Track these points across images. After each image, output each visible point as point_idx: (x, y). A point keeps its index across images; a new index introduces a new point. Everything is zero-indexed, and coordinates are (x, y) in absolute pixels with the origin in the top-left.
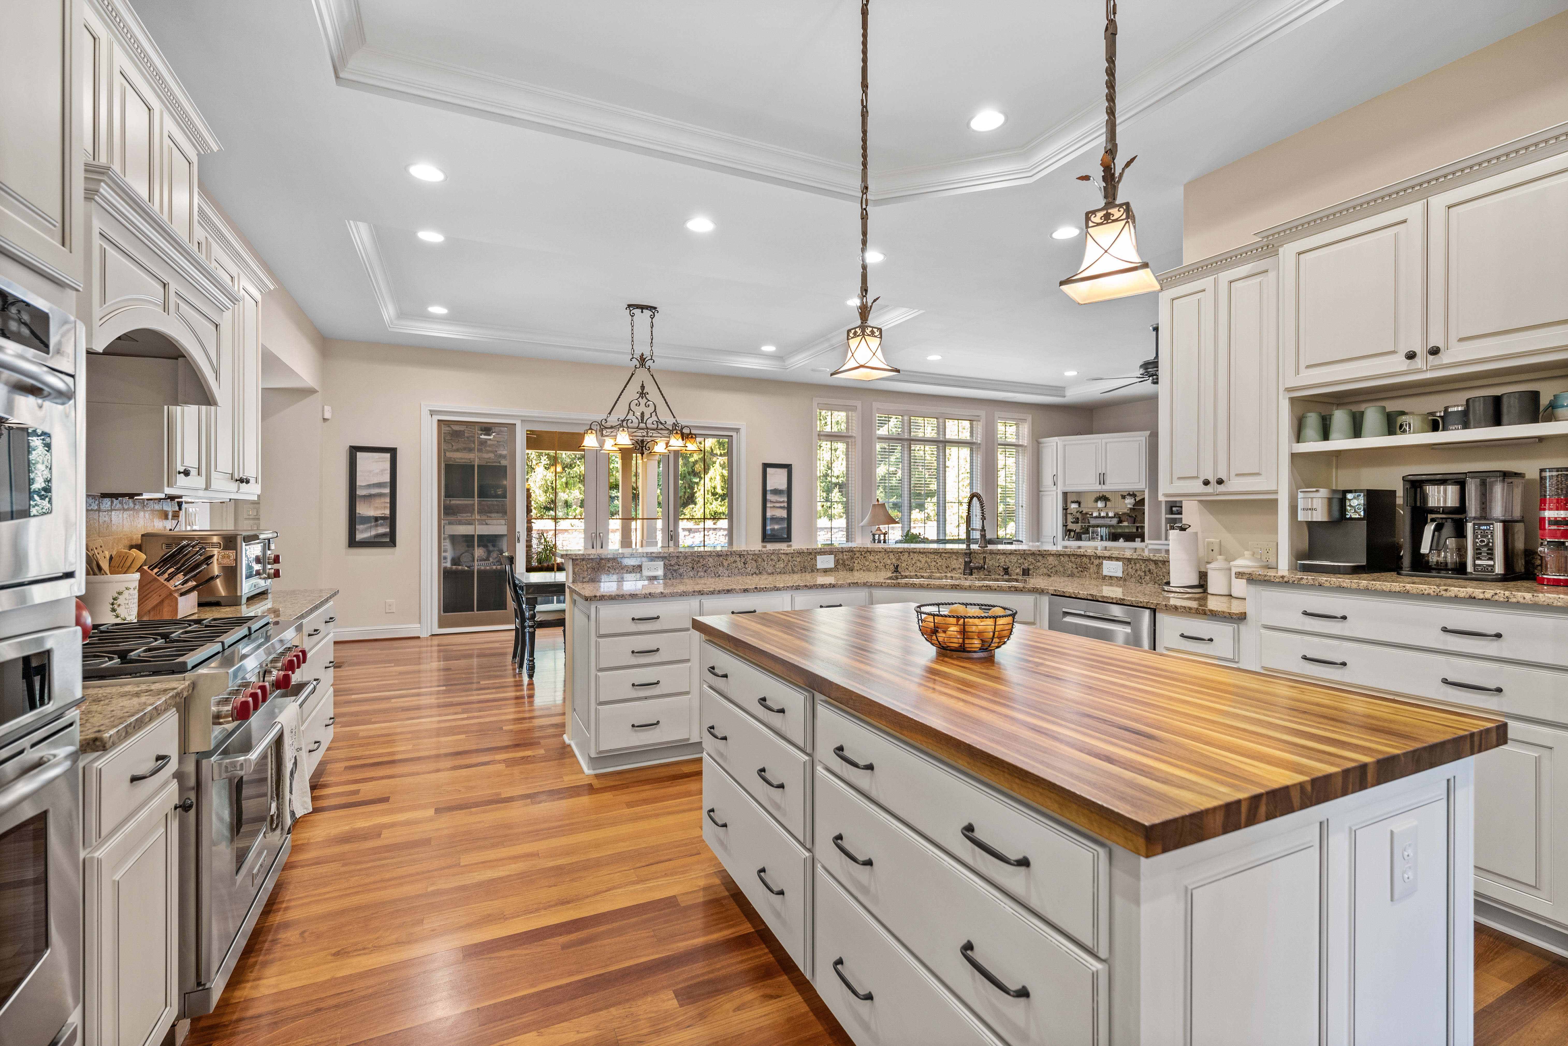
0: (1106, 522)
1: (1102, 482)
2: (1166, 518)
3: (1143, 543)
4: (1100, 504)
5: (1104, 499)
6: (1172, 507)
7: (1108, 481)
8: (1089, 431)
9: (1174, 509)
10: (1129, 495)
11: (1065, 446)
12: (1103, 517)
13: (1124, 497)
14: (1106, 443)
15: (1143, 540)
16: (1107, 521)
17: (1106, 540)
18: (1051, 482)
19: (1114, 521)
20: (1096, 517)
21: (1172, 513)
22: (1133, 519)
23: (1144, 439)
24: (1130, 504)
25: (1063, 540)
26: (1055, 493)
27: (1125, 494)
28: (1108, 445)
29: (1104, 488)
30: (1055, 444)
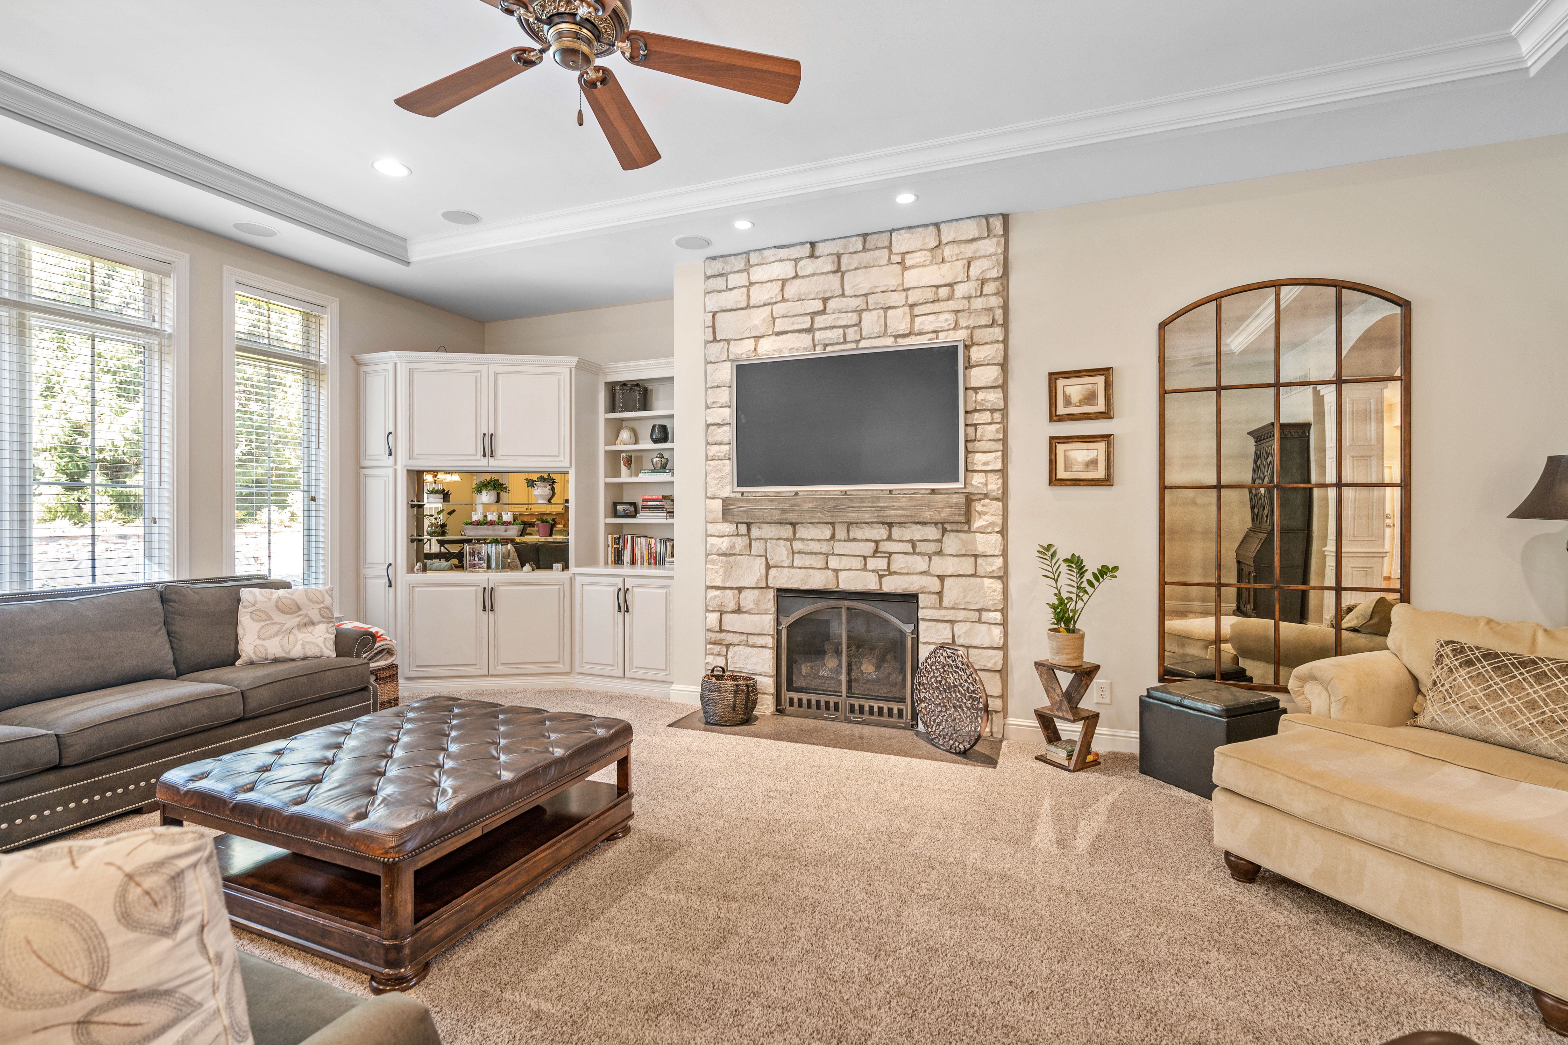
0: (497, 533)
1: (488, 452)
2: (606, 524)
3: (565, 573)
4: (486, 497)
5: (496, 486)
6: (615, 504)
7: (500, 450)
8: (479, 347)
9: (620, 507)
10: (542, 479)
11: (412, 372)
12: (492, 523)
13: (531, 484)
14: (497, 374)
15: (566, 567)
16: (499, 532)
17: (497, 567)
18: (382, 449)
19: (513, 532)
20: (478, 523)
21: (616, 514)
22: (548, 526)
23: (566, 371)
24: (542, 496)
25: (411, 570)
26: (390, 472)
27: (534, 477)
28: (500, 377)
29: (494, 464)
30: (391, 367)
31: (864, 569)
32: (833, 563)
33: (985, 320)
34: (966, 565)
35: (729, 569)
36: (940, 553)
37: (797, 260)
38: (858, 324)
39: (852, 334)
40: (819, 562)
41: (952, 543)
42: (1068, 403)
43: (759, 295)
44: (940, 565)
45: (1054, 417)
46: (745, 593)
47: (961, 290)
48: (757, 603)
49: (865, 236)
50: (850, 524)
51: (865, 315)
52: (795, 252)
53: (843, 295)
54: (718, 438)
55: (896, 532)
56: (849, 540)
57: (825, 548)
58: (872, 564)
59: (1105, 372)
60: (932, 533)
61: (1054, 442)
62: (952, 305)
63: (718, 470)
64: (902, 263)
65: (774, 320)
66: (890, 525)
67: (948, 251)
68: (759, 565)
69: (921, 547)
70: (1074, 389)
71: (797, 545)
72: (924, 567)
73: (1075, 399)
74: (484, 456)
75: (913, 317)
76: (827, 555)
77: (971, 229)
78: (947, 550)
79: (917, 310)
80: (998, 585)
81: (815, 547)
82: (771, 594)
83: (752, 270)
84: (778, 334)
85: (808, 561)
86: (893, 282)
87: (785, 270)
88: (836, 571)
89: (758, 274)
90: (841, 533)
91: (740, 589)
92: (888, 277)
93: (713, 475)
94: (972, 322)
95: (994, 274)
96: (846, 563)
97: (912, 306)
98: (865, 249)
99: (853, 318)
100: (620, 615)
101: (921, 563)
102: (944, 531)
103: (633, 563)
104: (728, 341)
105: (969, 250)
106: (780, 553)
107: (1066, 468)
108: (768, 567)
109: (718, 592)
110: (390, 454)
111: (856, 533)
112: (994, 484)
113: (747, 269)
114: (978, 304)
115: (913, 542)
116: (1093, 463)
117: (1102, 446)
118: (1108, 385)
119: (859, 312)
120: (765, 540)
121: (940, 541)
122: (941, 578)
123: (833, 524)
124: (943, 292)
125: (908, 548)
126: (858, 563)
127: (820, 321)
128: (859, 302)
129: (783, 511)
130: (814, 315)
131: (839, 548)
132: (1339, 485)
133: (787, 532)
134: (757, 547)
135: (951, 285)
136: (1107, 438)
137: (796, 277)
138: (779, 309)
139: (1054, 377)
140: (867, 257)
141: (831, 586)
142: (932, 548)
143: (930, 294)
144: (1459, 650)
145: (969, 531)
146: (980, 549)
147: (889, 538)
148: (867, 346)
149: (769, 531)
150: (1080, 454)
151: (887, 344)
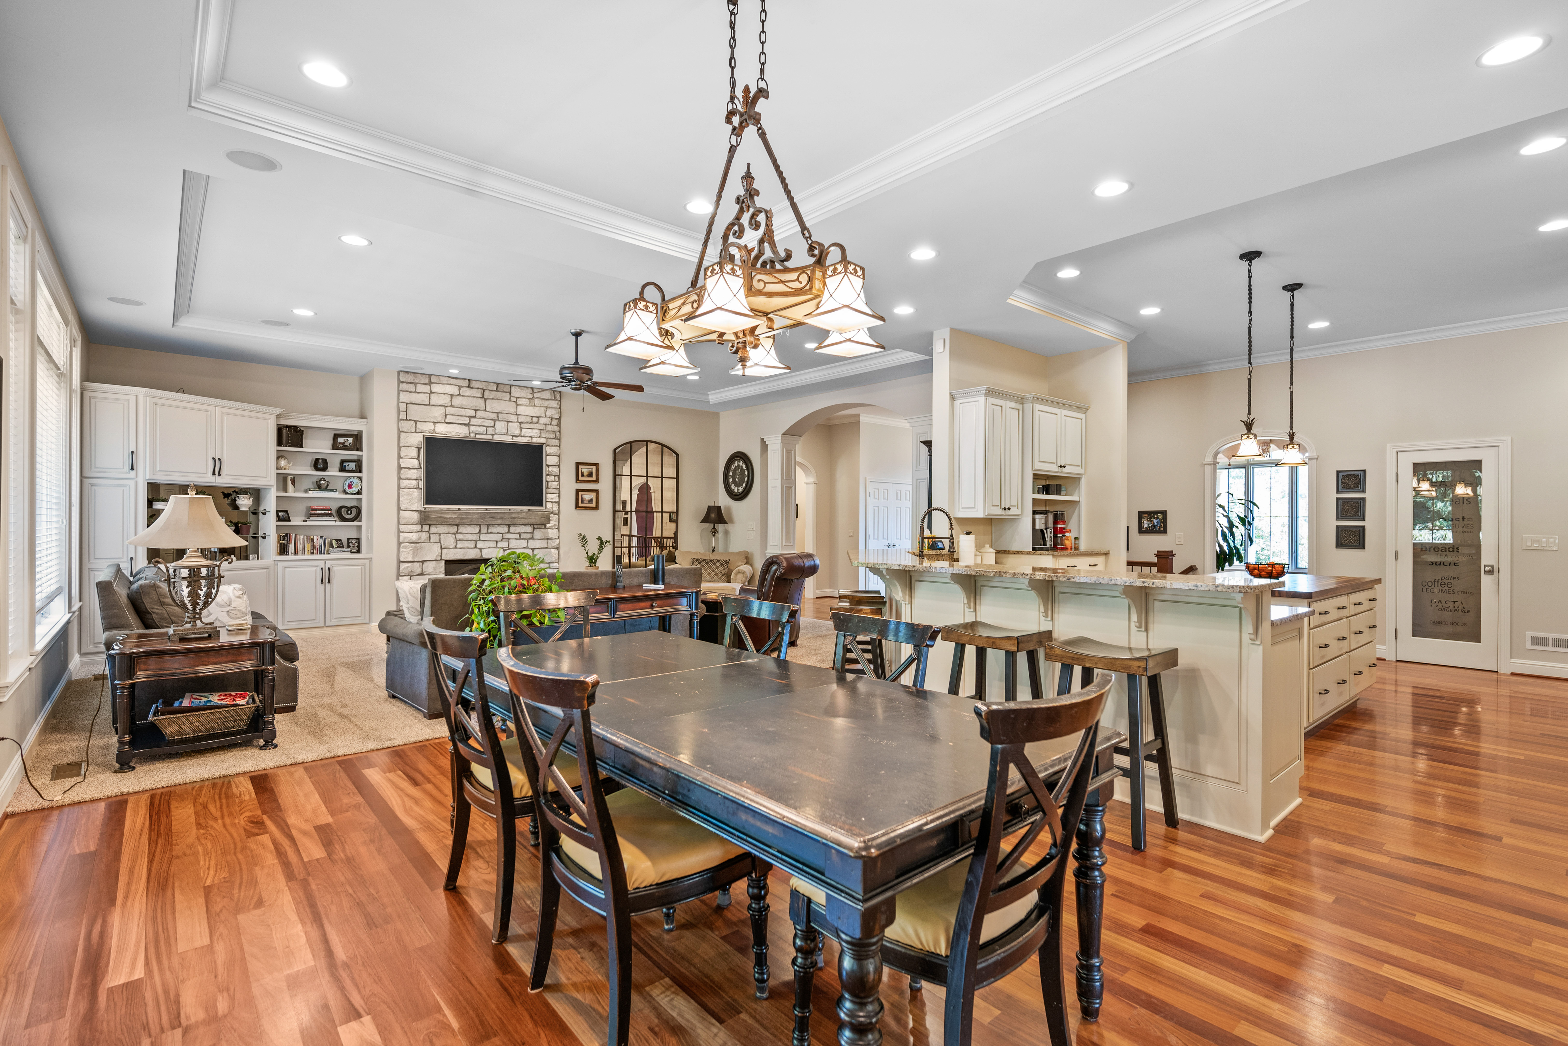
31: (496, 547)
32: (480, 545)
33: (552, 436)
34: (544, 544)
35: (416, 551)
36: (532, 538)
37: (460, 387)
38: (494, 426)
39: (490, 430)
40: (472, 545)
41: (538, 534)
42: (583, 475)
43: (435, 399)
44: (533, 544)
45: (577, 480)
46: (425, 564)
47: (542, 421)
48: (435, 569)
49: (498, 384)
50: (488, 525)
51: (497, 423)
52: (460, 383)
53: (485, 410)
54: (408, 476)
55: (512, 529)
56: (488, 533)
57: (475, 537)
58: (500, 544)
59: (596, 465)
60: (529, 529)
61: (578, 491)
62: (538, 426)
63: (410, 495)
64: (516, 402)
65: (446, 415)
66: (509, 526)
67: (537, 402)
68: (436, 549)
69: (523, 536)
70: (585, 470)
71: (459, 537)
72: (525, 545)
73: (585, 474)
74: (214, 474)
75: (521, 428)
76: (476, 541)
77: (547, 395)
78: (535, 537)
79: (523, 425)
80: (556, 552)
81: (469, 537)
82: (443, 563)
83: (433, 385)
84: (447, 423)
85: (466, 544)
86: (513, 410)
87: (454, 390)
88: (481, 549)
89: (436, 388)
90: (484, 530)
91: (423, 562)
92: (510, 407)
93: (406, 497)
94: (547, 435)
95: (556, 416)
96: (487, 544)
97: (521, 423)
98: (497, 390)
99: (491, 423)
100: (322, 586)
101: (523, 543)
102: (534, 528)
103: (295, 553)
104: (416, 422)
105: (546, 403)
106: (449, 541)
107: (582, 502)
108: (442, 548)
109: (409, 564)
110: (132, 469)
111: (491, 529)
112: (555, 508)
113: (430, 383)
114: (550, 428)
115: (519, 534)
116: (591, 501)
117: (594, 494)
118: (597, 470)
119: (495, 421)
120: (440, 534)
121: (532, 533)
122: (533, 550)
123: (480, 525)
124: (535, 420)
125: (517, 536)
126: (493, 544)
127: (473, 421)
128: (494, 416)
129: (462, 519)
130: (470, 417)
131: (483, 537)
132: (662, 512)
133: (453, 529)
134: (434, 538)
135: (538, 417)
136: (596, 491)
137: (459, 395)
138: (449, 410)
139: (578, 464)
140: (499, 395)
141: (478, 557)
142: (529, 536)
143: (529, 419)
144: (697, 560)
145: (545, 528)
146: (551, 536)
147: (508, 532)
148: (497, 438)
149: (442, 529)
150: (587, 497)
151: (508, 439)
